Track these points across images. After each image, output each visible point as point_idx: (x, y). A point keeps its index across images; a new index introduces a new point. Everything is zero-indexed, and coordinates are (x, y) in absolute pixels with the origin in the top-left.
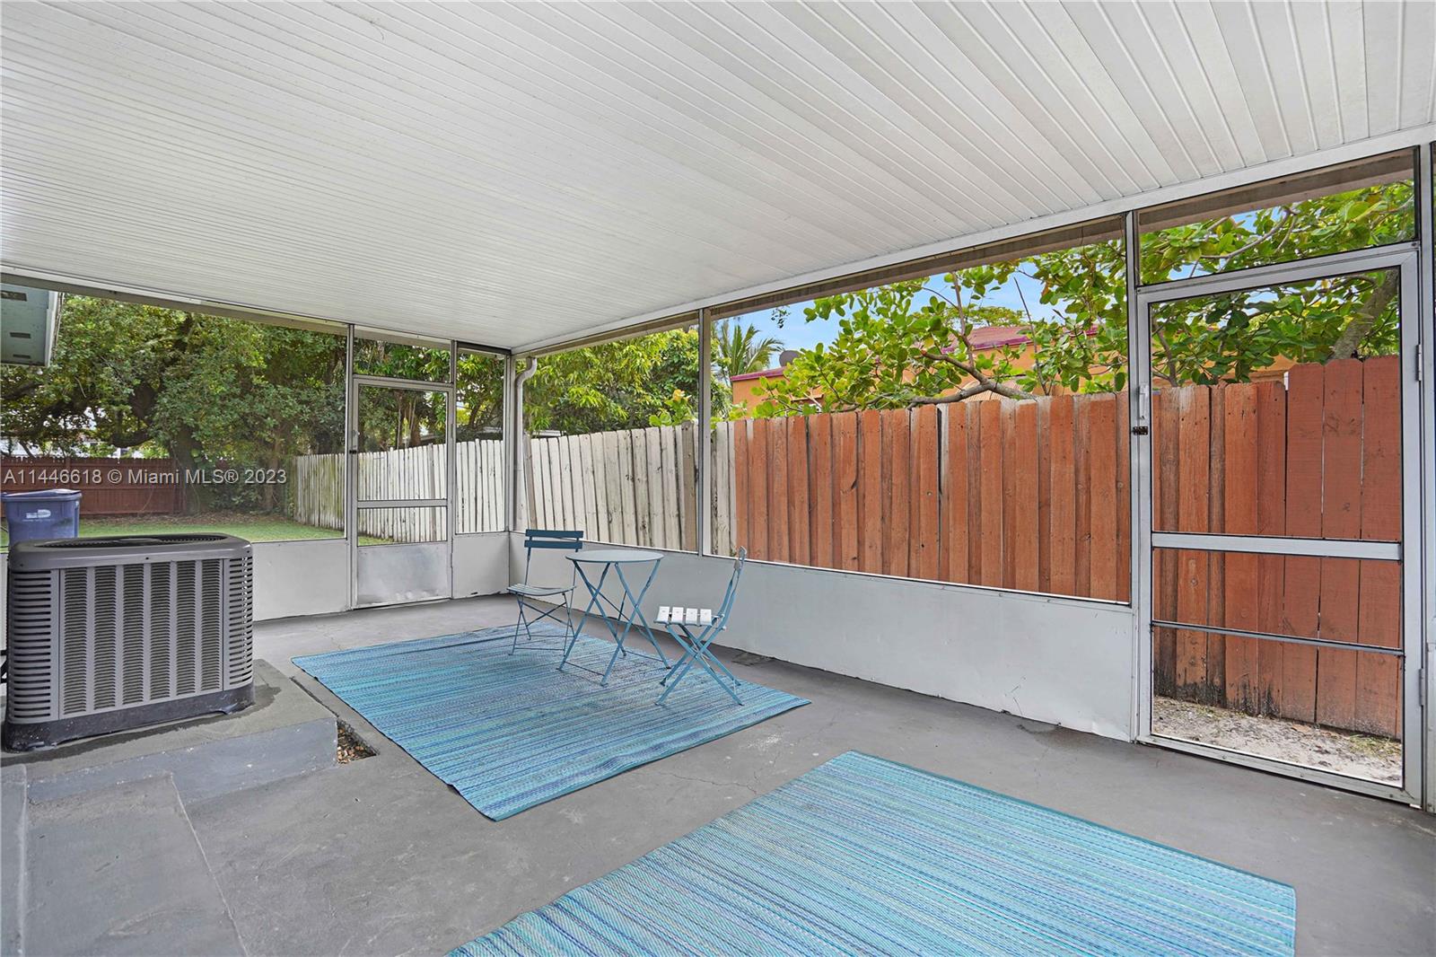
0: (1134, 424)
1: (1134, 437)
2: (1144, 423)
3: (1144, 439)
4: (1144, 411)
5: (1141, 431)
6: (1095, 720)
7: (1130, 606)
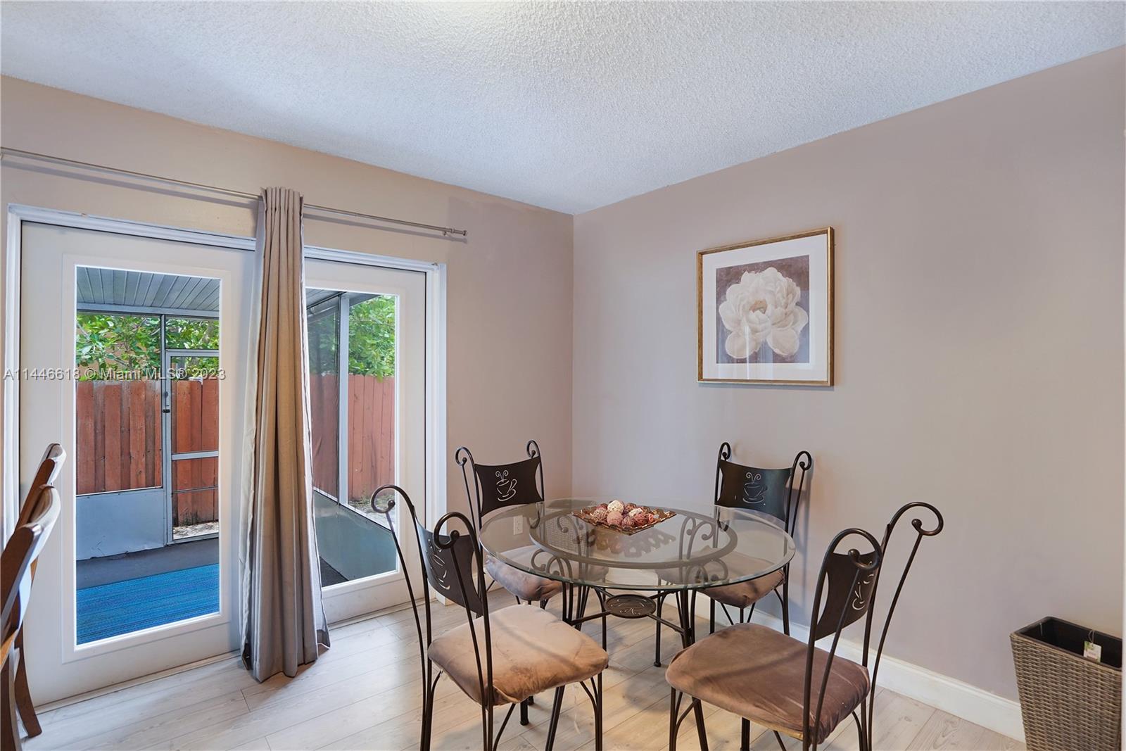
0: (164, 408)
1: (164, 414)
2: (169, 408)
3: (169, 415)
4: (168, 402)
5: (167, 411)
6: (146, 543)
7: (162, 488)
